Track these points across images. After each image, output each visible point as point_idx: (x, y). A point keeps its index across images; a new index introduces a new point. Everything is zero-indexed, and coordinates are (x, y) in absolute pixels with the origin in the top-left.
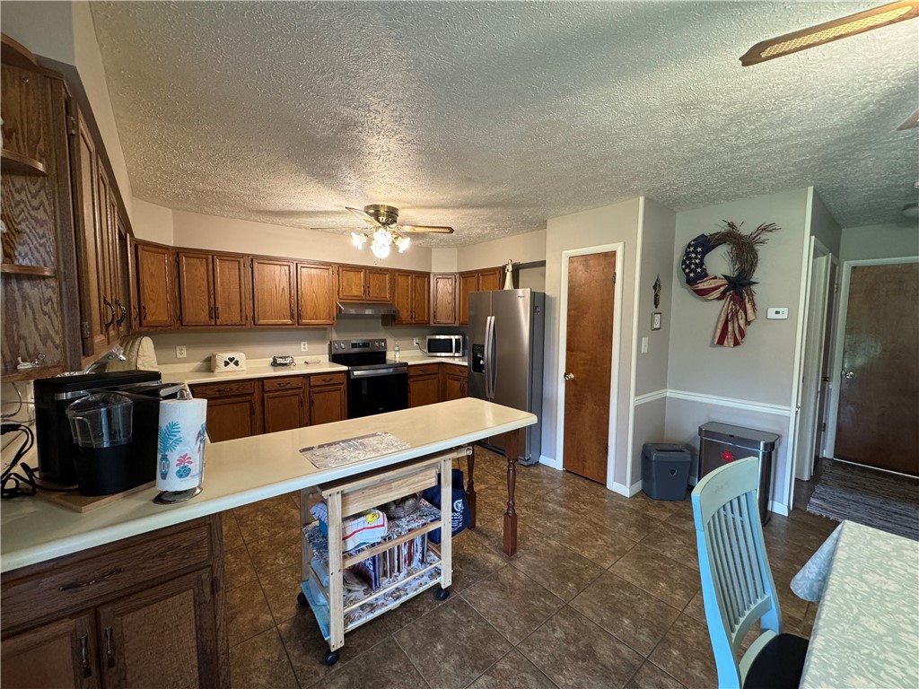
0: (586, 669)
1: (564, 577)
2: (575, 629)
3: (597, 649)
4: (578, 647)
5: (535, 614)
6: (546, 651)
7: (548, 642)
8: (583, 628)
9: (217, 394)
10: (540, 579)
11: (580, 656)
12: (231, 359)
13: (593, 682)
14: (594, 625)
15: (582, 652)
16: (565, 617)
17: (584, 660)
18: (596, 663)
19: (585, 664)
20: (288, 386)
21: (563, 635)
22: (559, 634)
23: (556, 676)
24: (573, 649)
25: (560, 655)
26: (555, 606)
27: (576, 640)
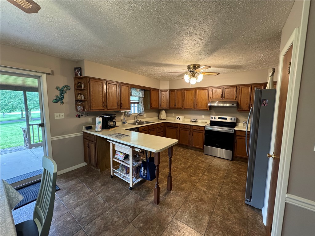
0: (100, 227)
1: (146, 222)
2: (118, 225)
3: (108, 232)
4: (110, 225)
5: (125, 212)
6: (109, 215)
7: (113, 216)
8: (118, 228)
9: (170, 126)
10: (143, 213)
11: (106, 226)
12: (178, 118)
13: (95, 229)
14: (119, 232)
15: (107, 227)
16: (123, 222)
17: (104, 227)
18: (102, 231)
19: (102, 227)
20: (186, 128)
21: (115, 220)
22: (116, 219)
23: (100, 218)
24: (109, 223)
25: (107, 219)
26: (129, 218)
27: (113, 225)
